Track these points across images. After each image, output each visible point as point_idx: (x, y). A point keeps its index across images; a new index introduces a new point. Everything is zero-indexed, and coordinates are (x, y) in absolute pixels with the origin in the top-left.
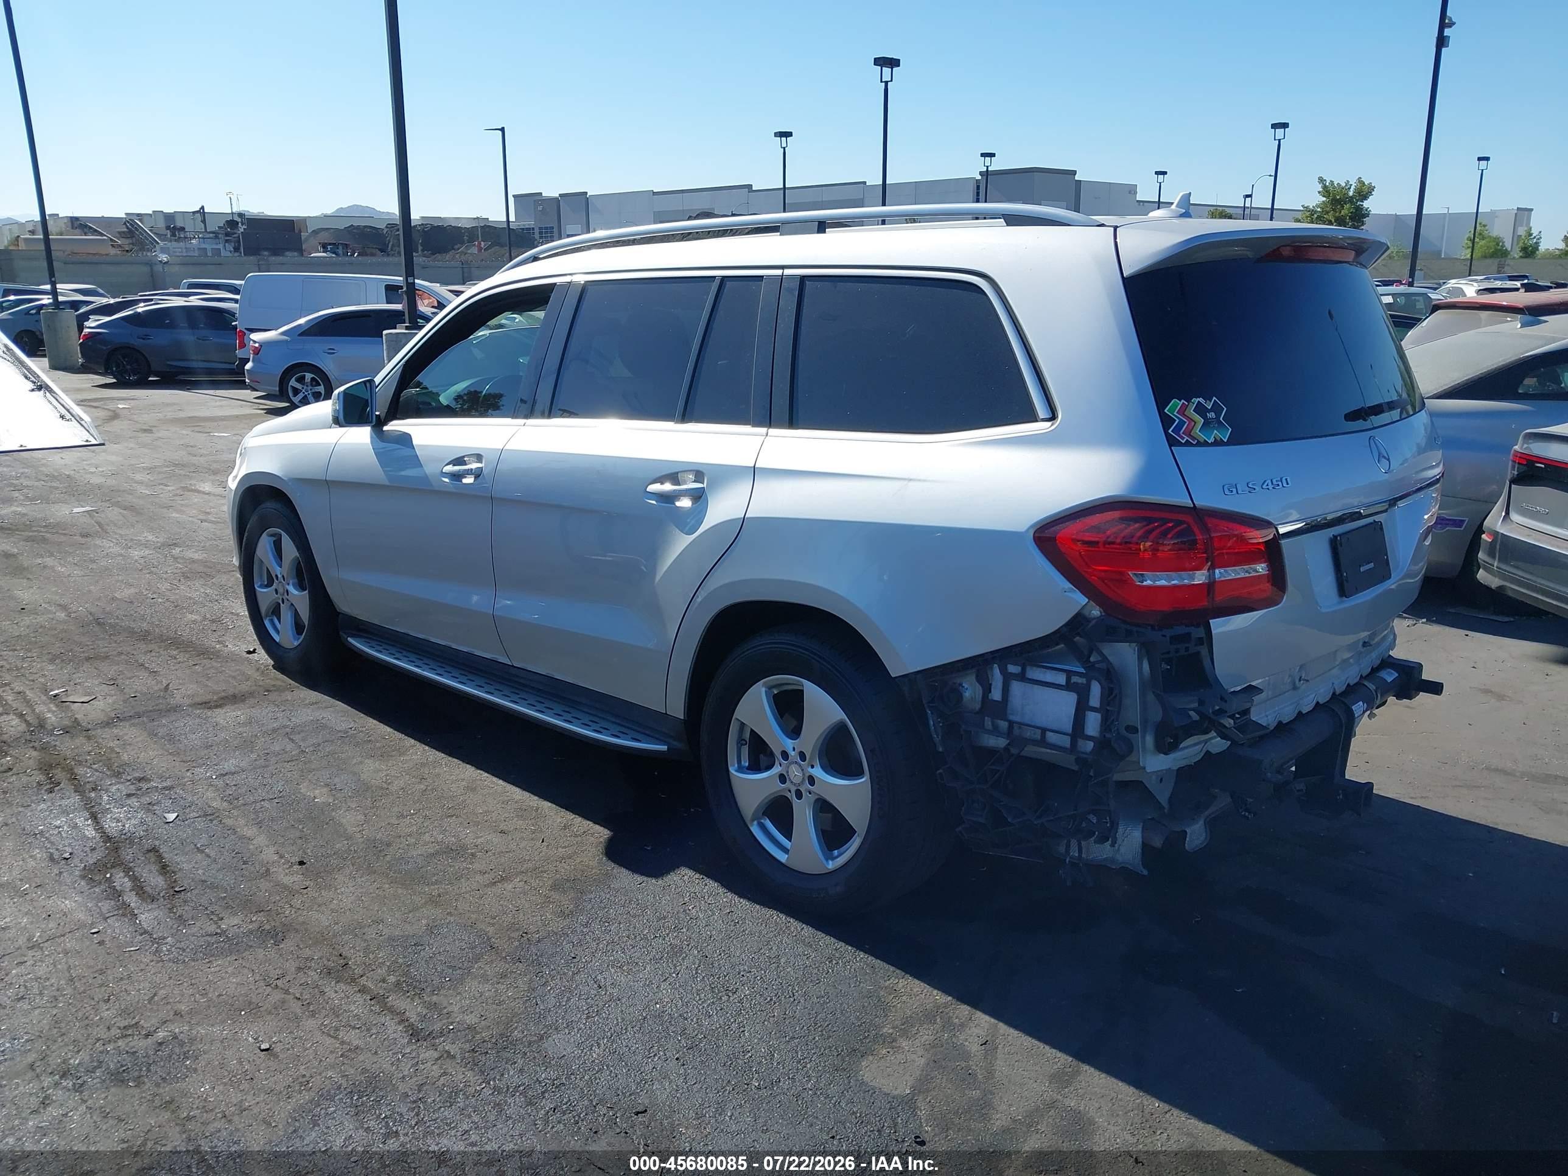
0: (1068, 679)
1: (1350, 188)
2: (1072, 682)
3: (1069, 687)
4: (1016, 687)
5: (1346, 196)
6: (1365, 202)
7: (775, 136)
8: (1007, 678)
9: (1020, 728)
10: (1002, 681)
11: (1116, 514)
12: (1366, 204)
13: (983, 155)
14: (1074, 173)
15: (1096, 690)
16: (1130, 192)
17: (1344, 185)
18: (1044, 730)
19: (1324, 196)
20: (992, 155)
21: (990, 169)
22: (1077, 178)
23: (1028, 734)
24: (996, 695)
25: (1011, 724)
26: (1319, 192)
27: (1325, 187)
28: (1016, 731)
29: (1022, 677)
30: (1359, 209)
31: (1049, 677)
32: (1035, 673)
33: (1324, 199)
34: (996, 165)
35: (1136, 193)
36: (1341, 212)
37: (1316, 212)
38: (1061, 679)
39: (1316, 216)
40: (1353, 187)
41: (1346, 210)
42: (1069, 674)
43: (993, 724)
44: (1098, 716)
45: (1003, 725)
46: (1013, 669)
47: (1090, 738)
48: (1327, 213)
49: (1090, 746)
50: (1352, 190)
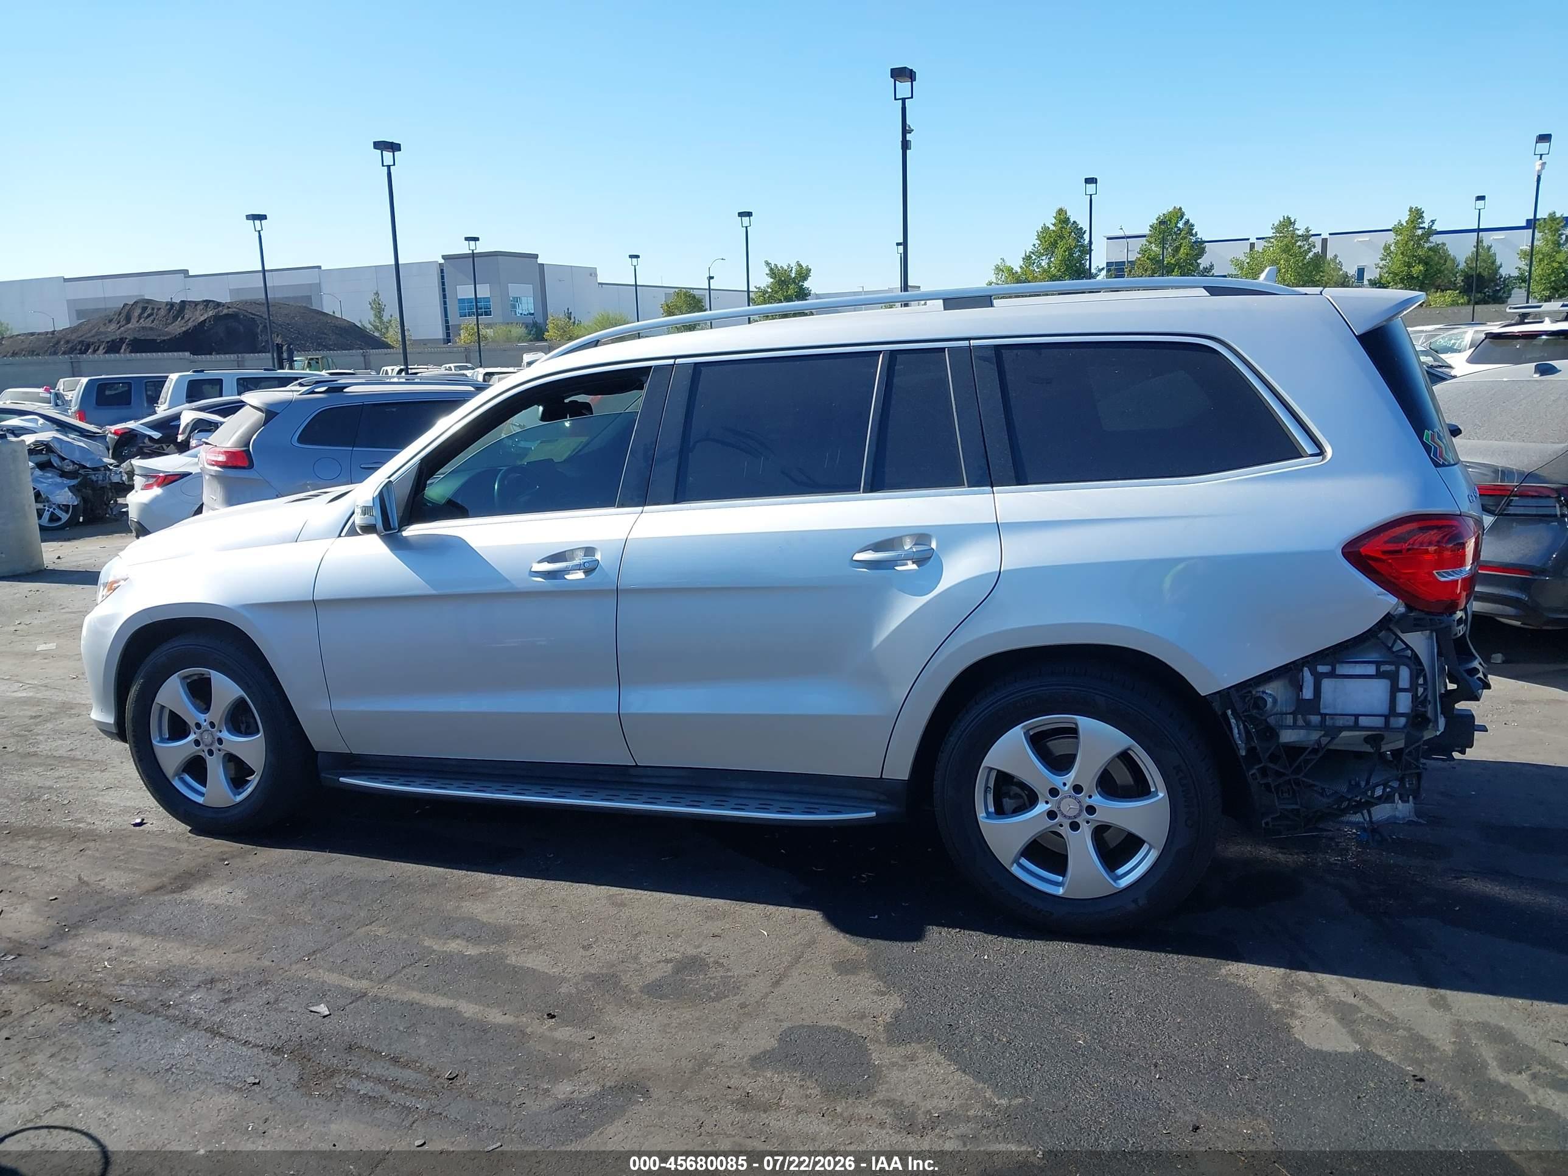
0: (1378, 669)
1: (791, 270)
2: (1381, 670)
3: (1379, 675)
4: (1327, 684)
5: (789, 277)
6: (805, 282)
7: (247, 219)
8: (1318, 678)
9: (1332, 719)
10: (1313, 681)
11: (1413, 526)
12: (806, 284)
13: (467, 239)
14: (536, 256)
15: (1404, 673)
16: (591, 275)
17: (786, 268)
18: (1357, 716)
19: (771, 278)
20: (476, 239)
21: (475, 252)
22: (540, 261)
23: (1341, 722)
24: (1308, 693)
25: (1324, 716)
26: (767, 274)
27: (771, 270)
28: (1329, 722)
29: (1332, 675)
30: (801, 288)
31: (1359, 670)
32: (1342, 669)
33: (772, 280)
34: (481, 247)
35: (596, 275)
36: (787, 292)
37: (767, 292)
38: (1371, 670)
39: (767, 295)
40: (794, 270)
41: (792, 290)
42: (1378, 664)
43: (1305, 721)
44: (1409, 695)
45: (1315, 719)
46: (1322, 669)
47: (1402, 715)
48: (777, 292)
49: (1402, 721)
50: (793, 271)
